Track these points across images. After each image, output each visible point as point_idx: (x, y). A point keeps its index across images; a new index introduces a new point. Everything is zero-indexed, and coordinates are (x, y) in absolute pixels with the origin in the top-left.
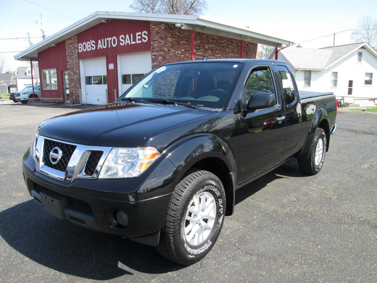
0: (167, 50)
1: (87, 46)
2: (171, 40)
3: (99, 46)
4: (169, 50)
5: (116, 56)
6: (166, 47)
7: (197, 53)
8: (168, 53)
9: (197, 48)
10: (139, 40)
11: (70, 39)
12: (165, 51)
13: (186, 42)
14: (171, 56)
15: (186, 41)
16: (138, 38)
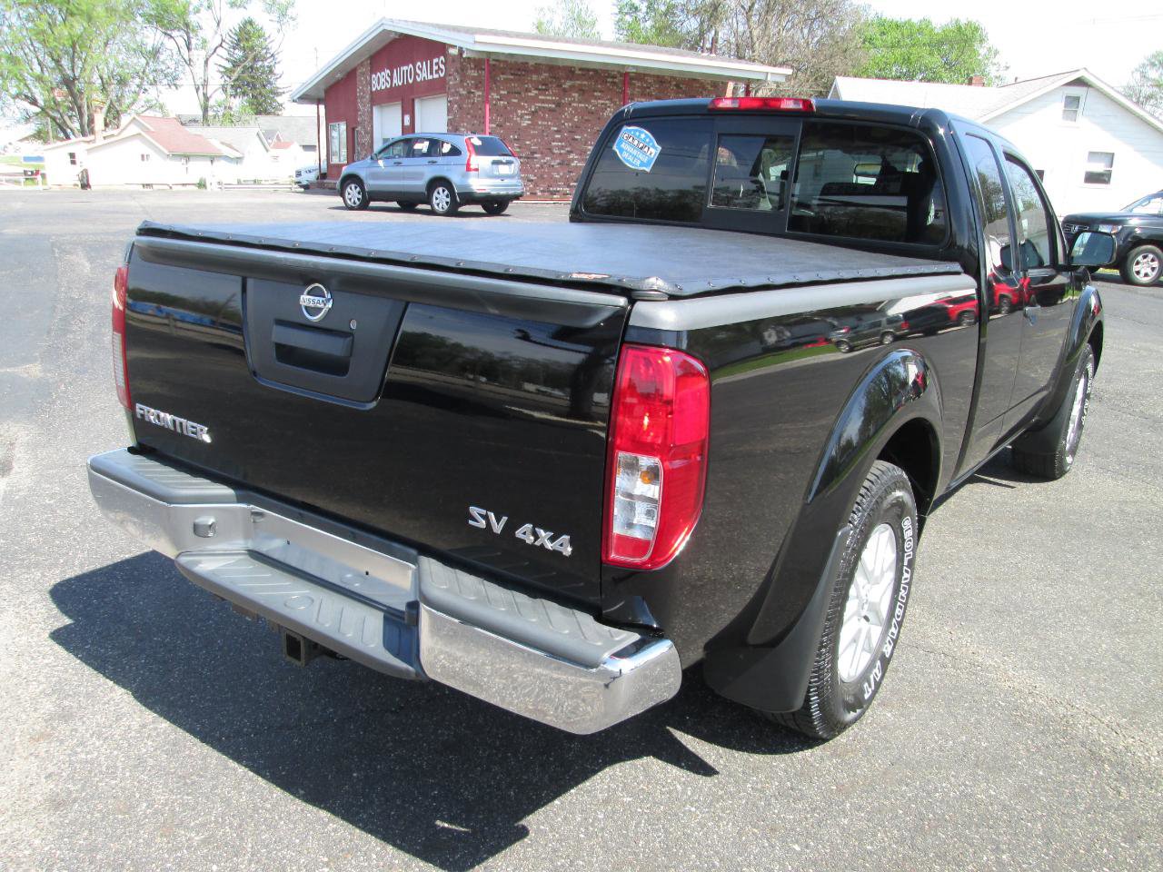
0: (464, 92)
1: (382, 80)
2: (476, 74)
3: (395, 81)
4: (470, 92)
5: (413, 100)
6: (464, 87)
7: (540, 97)
8: (469, 98)
9: (540, 87)
10: (437, 72)
11: (362, 64)
12: (460, 95)
13: (512, 77)
14: (473, 103)
15: (512, 74)
16: (435, 68)
